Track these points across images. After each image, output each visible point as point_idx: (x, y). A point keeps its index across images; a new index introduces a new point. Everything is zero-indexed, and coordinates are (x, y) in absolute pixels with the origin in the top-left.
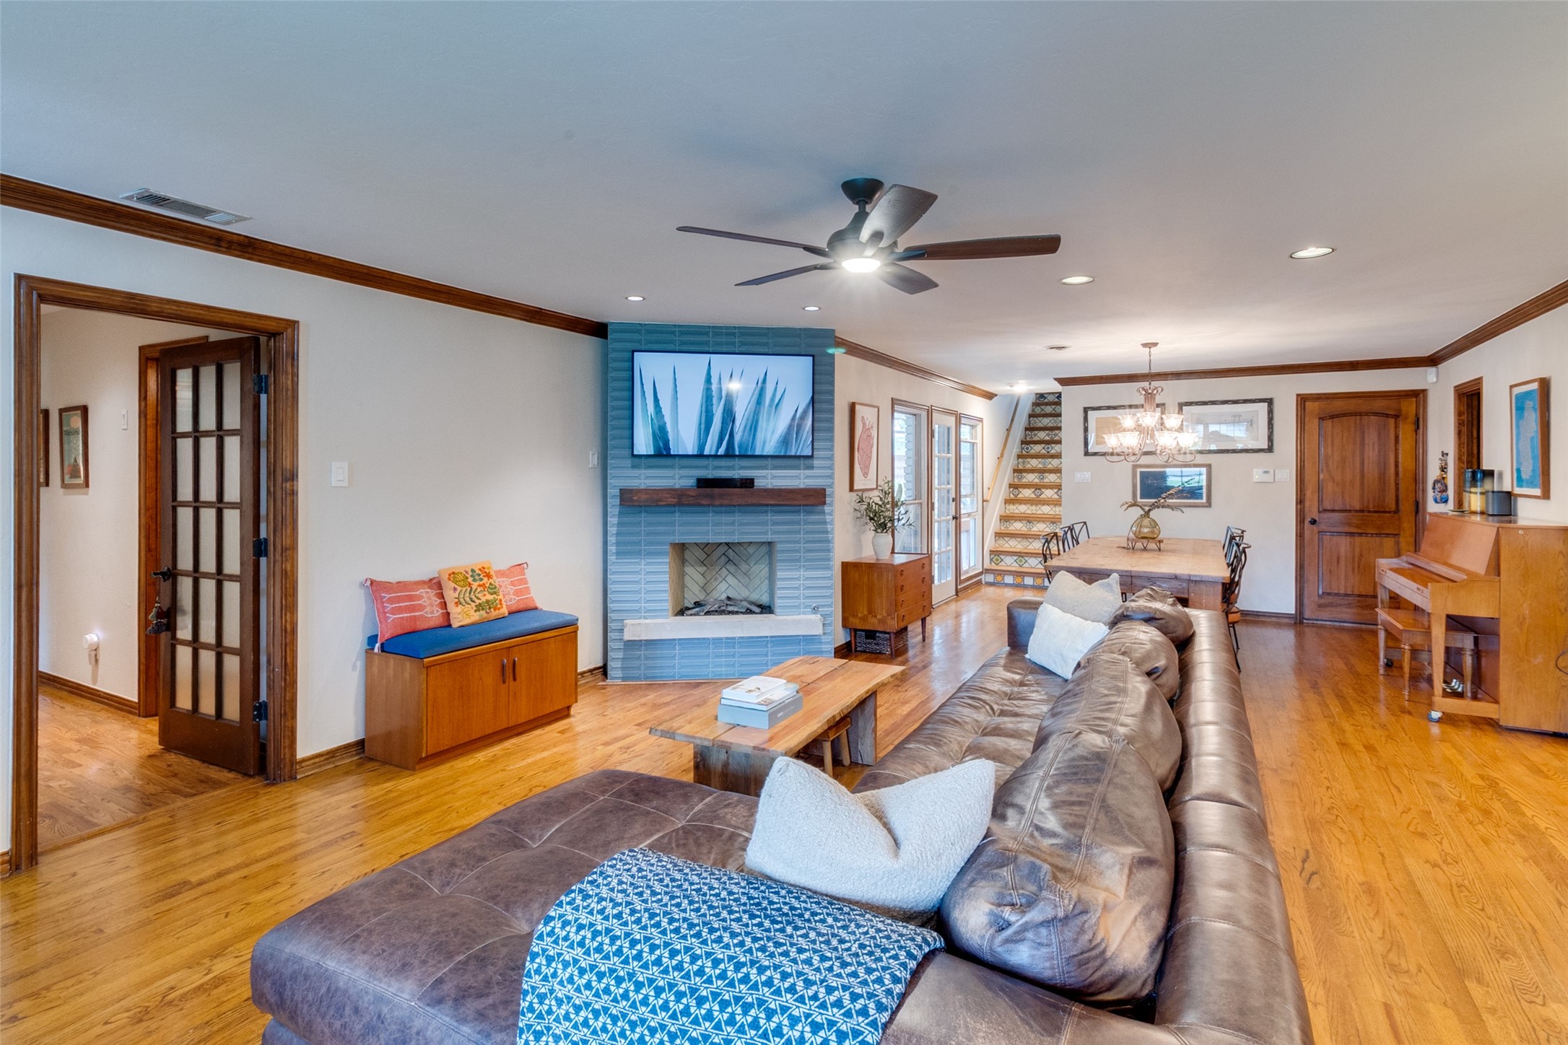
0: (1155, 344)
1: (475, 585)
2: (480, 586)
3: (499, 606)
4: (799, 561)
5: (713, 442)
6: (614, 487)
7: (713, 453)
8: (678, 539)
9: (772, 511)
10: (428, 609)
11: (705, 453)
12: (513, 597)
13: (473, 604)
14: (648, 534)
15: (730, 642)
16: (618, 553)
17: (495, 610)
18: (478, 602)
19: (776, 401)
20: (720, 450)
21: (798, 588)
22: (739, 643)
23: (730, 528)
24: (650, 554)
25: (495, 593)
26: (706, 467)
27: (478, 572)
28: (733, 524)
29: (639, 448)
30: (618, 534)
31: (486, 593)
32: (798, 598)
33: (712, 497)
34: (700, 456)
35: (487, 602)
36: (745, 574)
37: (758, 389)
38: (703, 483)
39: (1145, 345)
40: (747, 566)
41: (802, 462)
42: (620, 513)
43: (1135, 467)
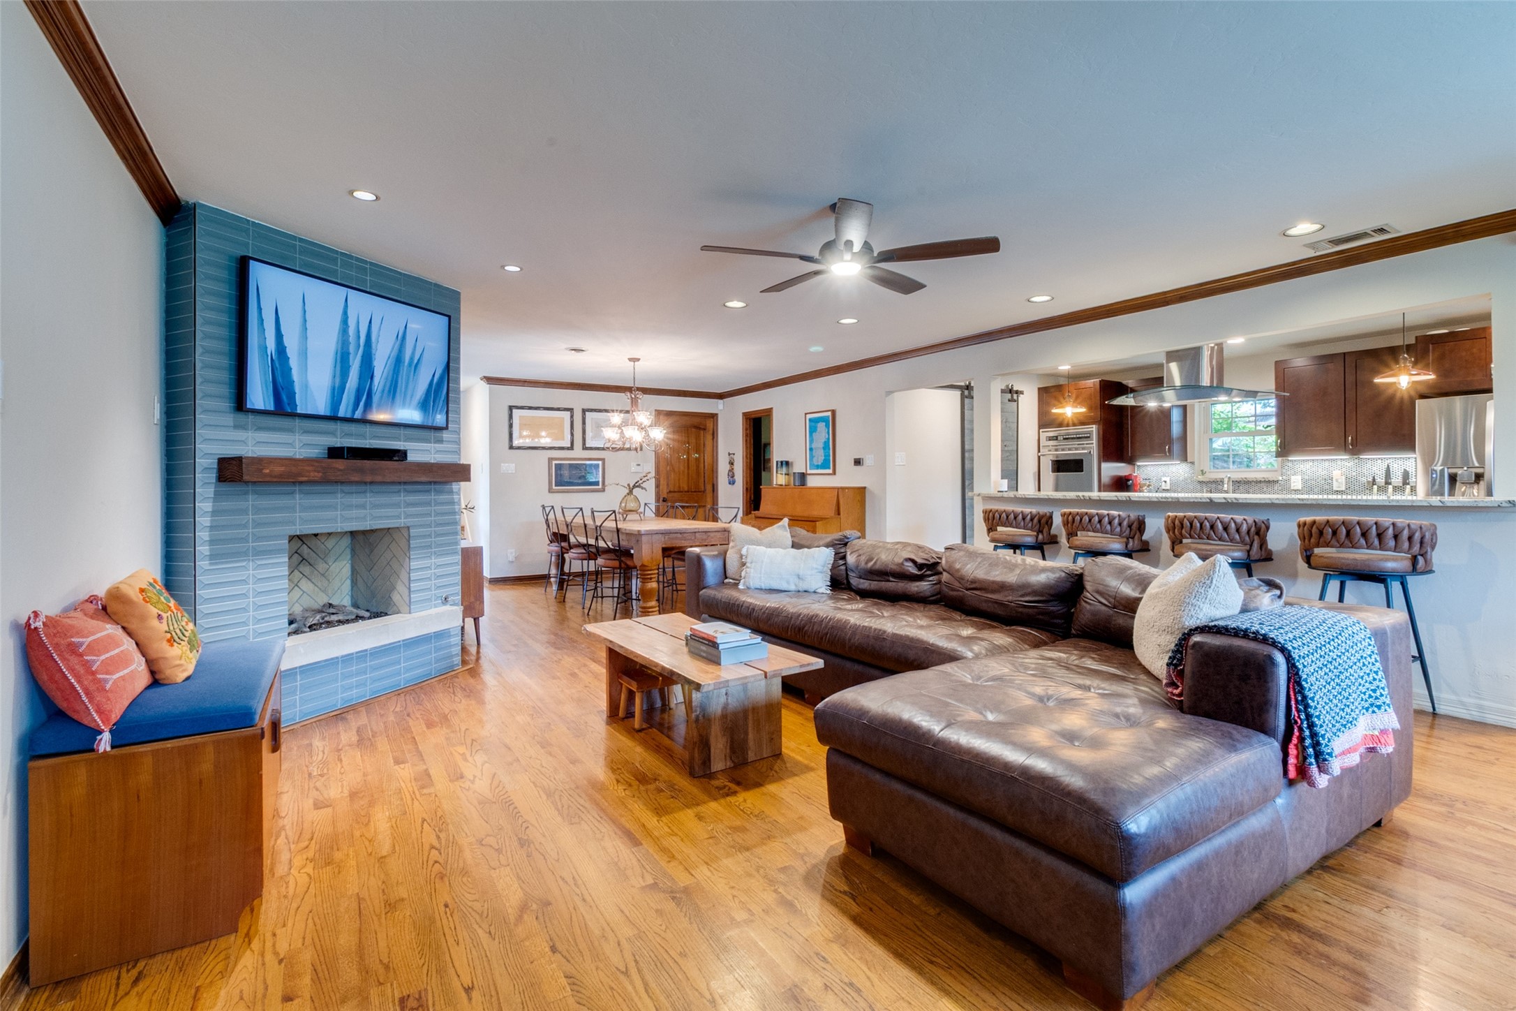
0: (638, 360)
4: (430, 547)
5: (349, 401)
6: (206, 455)
7: (349, 416)
8: (298, 529)
9: (405, 491)
11: (339, 415)
14: (257, 524)
15: (362, 656)
16: (213, 557)
19: (416, 361)
20: (357, 412)
21: (429, 579)
22: (371, 654)
23: (361, 512)
24: (259, 553)
26: (333, 434)
28: (363, 507)
29: (253, 401)
30: (212, 528)
32: (429, 589)
33: (362, 471)
34: (333, 418)
36: (323, 575)
37: (398, 343)
38: (335, 453)
39: (630, 360)
40: (325, 565)
41: (432, 434)
42: (216, 493)
43: (550, 460)
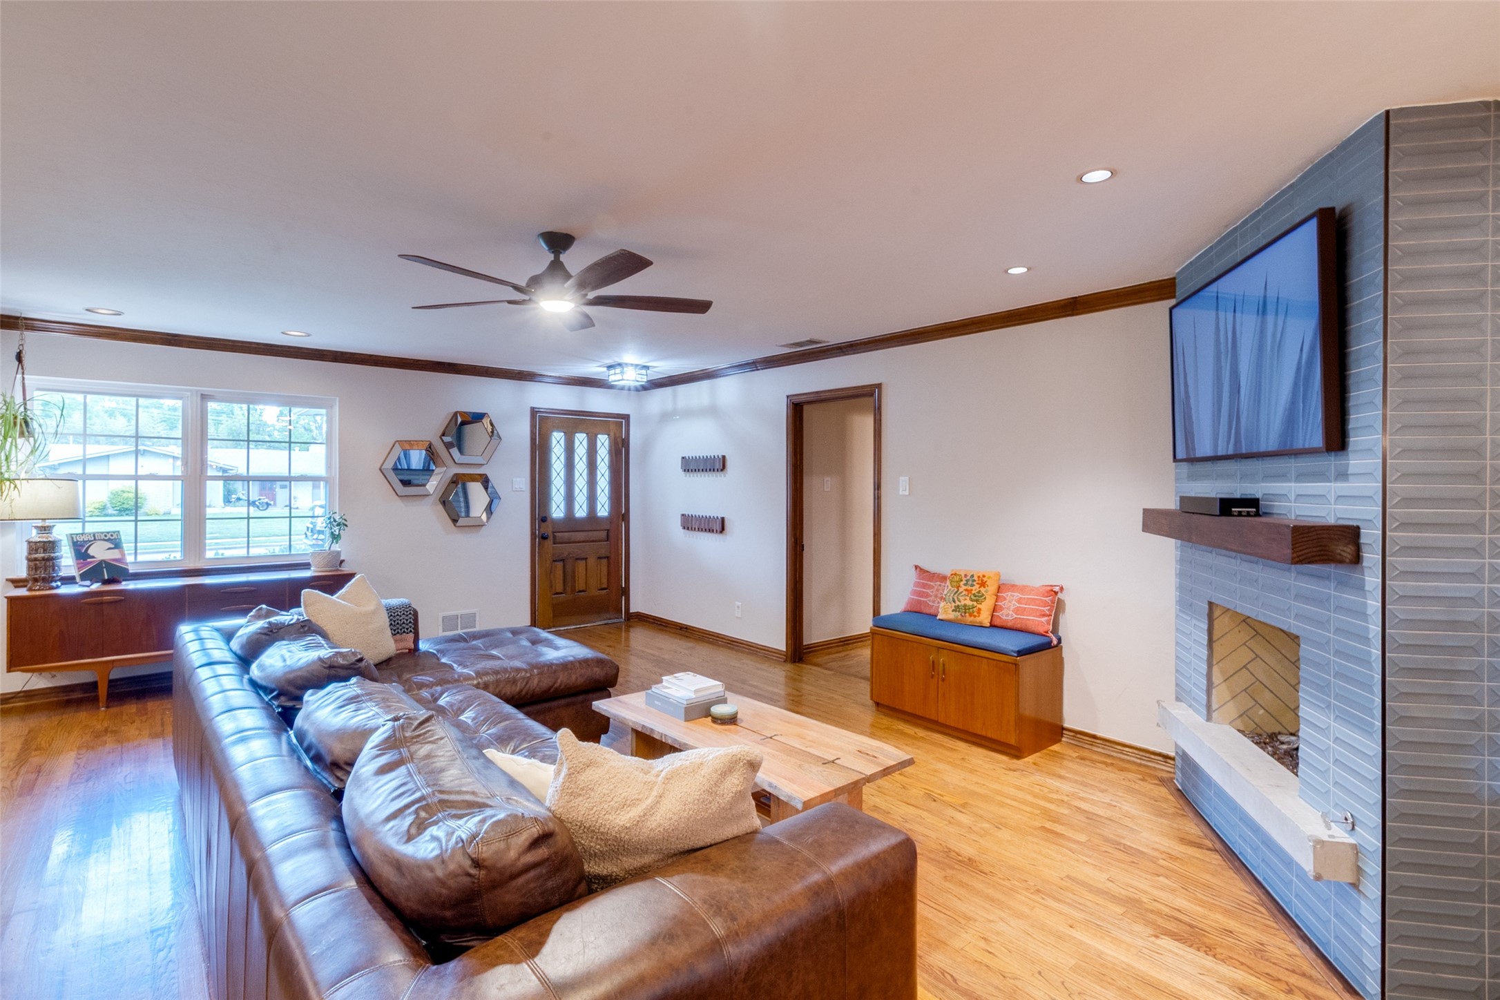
1: (963, 588)
2: (966, 590)
3: (975, 614)
4: (1326, 691)
5: (1224, 433)
7: (1224, 452)
8: (1213, 597)
10: (931, 599)
11: (1218, 454)
12: (1011, 613)
13: (954, 604)
14: (1196, 581)
17: (971, 616)
18: (958, 603)
19: (1278, 339)
20: (1230, 446)
21: (1325, 754)
24: (1196, 611)
25: (977, 601)
27: (976, 578)
29: (1177, 451)
31: (968, 598)
32: (1325, 776)
35: (965, 605)
41: (1332, 463)
